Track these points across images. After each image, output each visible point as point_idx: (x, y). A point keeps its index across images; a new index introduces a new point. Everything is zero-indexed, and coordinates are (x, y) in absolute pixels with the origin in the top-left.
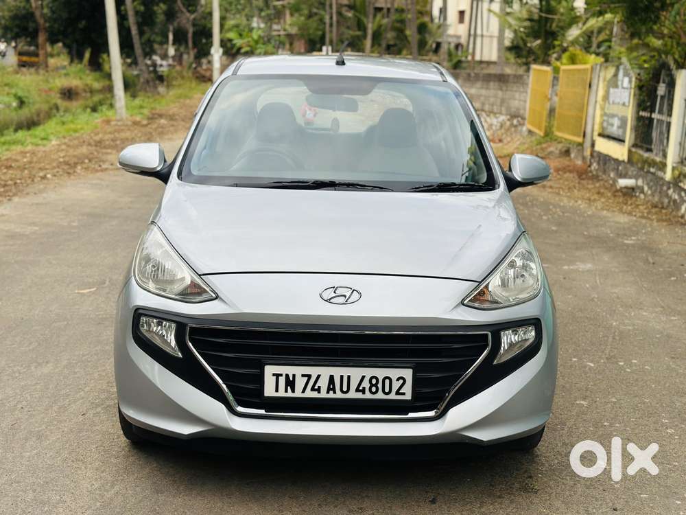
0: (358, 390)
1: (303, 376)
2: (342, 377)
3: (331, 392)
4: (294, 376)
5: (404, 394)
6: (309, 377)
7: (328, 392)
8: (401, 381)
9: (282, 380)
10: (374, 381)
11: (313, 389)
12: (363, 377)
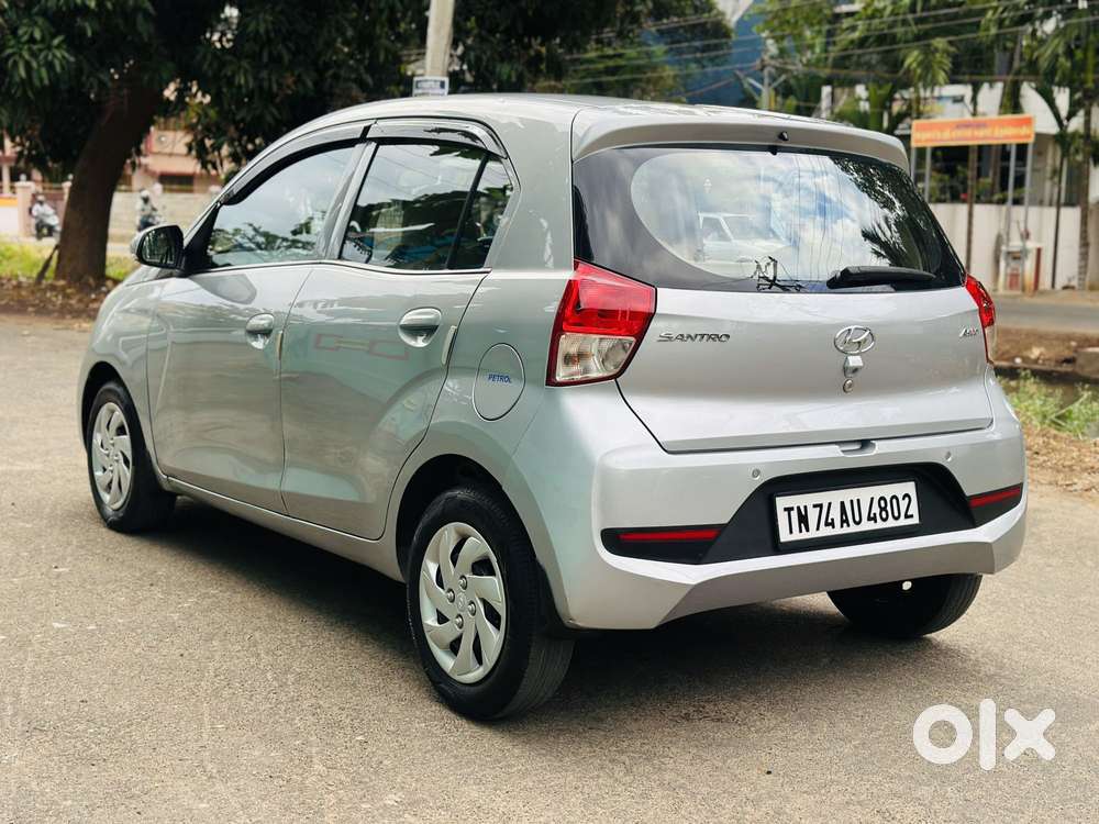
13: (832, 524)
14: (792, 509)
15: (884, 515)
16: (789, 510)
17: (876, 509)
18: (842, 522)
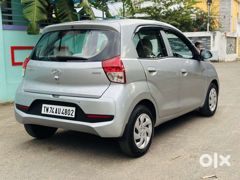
13: (53, 112)
14: (46, 107)
15: (66, 113)
16: (45, 107)
17: (64, 112)
18: (56, 112)
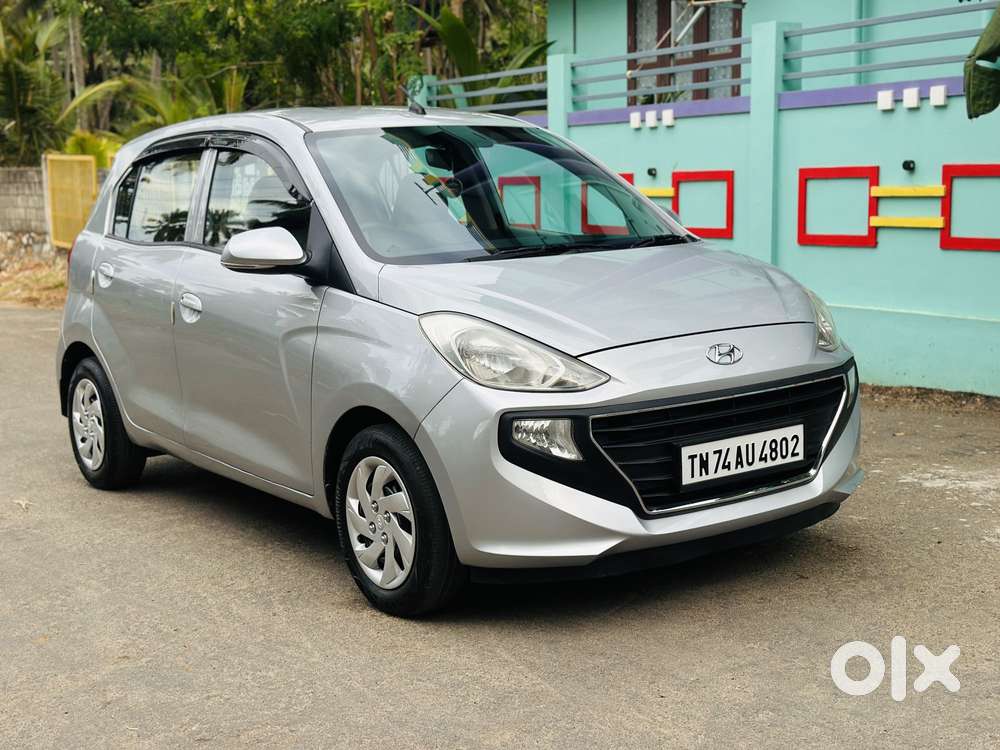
0: (761, 459)
1: (715, 452)
2: (747, 446)
3: (739, 466)
4: (707, 454)
5: (797, 454)
6: (720, 452)
7: (737, 468)
8: (795, 440)
9: (697, 461)
10: (774, 446)
11: (724, 467)
12: (765, 442)
